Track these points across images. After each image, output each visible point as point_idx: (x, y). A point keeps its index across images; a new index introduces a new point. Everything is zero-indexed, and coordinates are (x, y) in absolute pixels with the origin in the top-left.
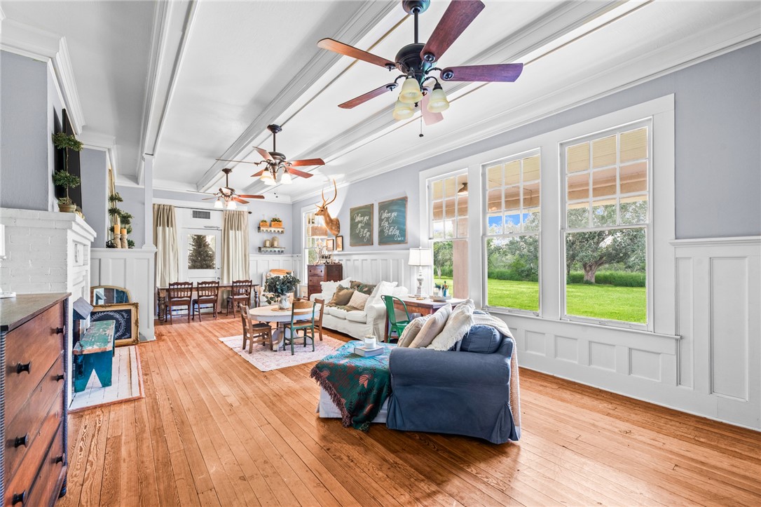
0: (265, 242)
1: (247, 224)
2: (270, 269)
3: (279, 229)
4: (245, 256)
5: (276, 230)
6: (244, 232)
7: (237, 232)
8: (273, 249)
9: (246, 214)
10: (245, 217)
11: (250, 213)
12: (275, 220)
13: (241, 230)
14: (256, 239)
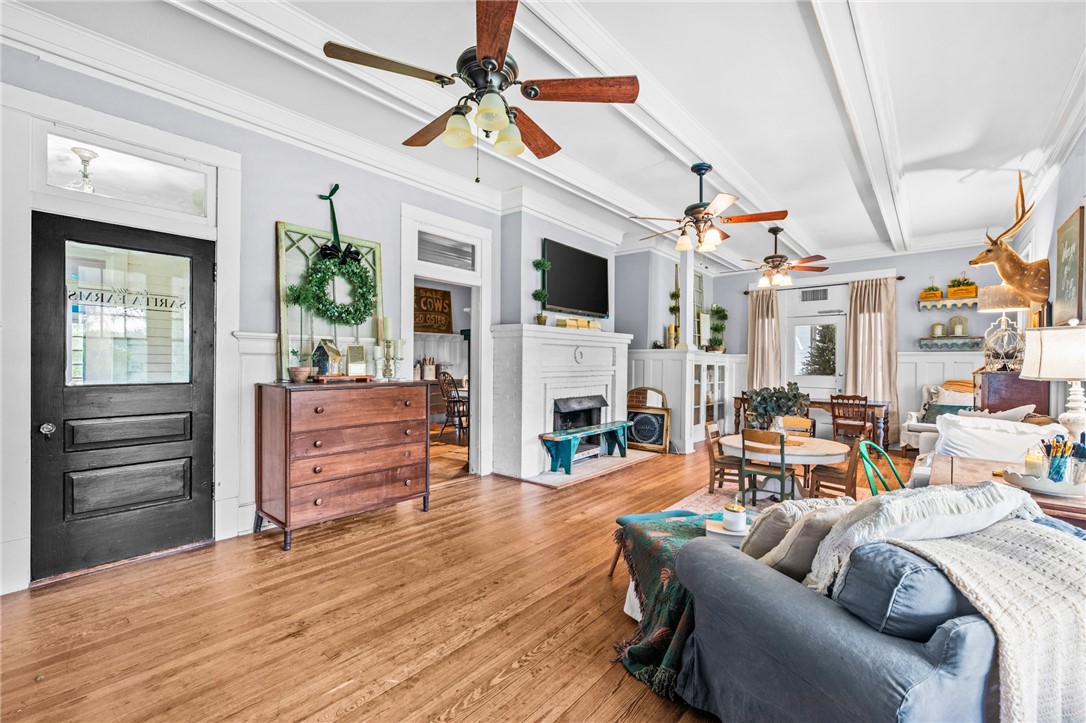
0: (933, 328)
1: (895, 299)
2: (947, 378)
3: (965, 301)
4: (889, 354)
5: (959, 303)
6: (889, 313)
7: (873, 315)
8: (949, 342)
9: (892, 282)
10: (891, 289)
11: (901, 278)
12: (956, 284)
13: (880, 310)
14: (916, 323)
